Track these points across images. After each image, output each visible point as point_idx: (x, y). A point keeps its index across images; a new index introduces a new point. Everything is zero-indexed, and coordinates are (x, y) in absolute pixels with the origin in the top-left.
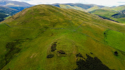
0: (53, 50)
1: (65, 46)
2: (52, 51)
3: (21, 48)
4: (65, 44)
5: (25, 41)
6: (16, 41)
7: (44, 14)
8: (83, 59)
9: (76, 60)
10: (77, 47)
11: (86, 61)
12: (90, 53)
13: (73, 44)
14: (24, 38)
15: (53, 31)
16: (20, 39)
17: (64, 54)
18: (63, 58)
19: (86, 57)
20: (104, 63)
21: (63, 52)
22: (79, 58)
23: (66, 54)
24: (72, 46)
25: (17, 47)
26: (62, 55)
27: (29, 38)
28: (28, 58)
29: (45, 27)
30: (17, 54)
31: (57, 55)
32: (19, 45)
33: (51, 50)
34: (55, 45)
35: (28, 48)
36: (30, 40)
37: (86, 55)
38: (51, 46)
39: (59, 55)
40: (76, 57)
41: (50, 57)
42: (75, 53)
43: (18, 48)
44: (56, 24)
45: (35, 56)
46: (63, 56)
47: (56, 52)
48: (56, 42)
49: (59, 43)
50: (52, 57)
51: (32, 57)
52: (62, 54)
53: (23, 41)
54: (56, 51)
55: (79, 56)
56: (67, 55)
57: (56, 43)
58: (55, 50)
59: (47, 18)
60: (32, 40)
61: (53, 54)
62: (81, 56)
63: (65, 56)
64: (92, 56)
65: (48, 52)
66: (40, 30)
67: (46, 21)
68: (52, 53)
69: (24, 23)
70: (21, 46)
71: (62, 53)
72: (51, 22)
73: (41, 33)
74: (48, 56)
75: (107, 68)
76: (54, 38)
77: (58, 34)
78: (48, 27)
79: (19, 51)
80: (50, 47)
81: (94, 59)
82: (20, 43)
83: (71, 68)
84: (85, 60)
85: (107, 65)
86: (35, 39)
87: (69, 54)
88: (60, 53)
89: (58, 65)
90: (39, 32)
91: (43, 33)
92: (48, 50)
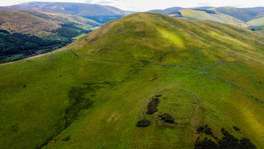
0: (150, 112)
1: (177, 105)
2: (149, 114)
3: (93, 99)
4: (177, 100)
5: (103, 87)
6: (86, 86)
7: (143, 34)
8: (213, 140)
9: (195, 140)
10: (203, 110)
11: (220, 144)
12: (232, 127)
13: (195, 103)
14: (101, 81)
15: (157, 70)
17: (172, 122)
18: (168, 130)
19: (220, 136)
21: (171, 117)
22: (203, 136)
23: (177, 124)
24: (193, 106)
25: (87, 97)
26: (168, 124)
27: (110, 80)
28: (104, 121)
29: (142, 61)
30: (86, 111)
31: (157, 122)
32: (91, 93)
33: (146, 111)
34: (156, 101)
35: (105, 101)
36: (112, 84)
37: (223, 130)
38: (148, 101)
39: (160, 123)
40: (196, 132)
41: (142, 124)
42: (195, 122)
43: (88, 99)
44: (165, 54)
45: (116, 119)
46: (168, 126)
47: (157, 117)
48: (159, 94)
49: (165, 98)
50: (146, 126)
51: (110, 119)
54: (156, 113)
55: (203, 130)
56: (178, 126)
57: (159, 98)
58: (155, 111)
59: (148, 42)
60: (115, 85)
61: (149, 119)
62: (209, 132)
63: (172, 128)
64: (236, 135)
65: (141, 113)
66: (133, 66)
67: (146, 47)
68: (148, 117)
69: (104, 50)
70: (94, 96)
71: (168, 120)
72: (157, 51)
73: (133, 72)
74: (139, 122)
76: (157, 86)
77: (167, 78)
78: (148, 62)
79: (89, 105)
80: (147, 105)
81: (239, 142)
82: (92, 90)
84: (216, 142)
86: (121, 84)
87: (182, 124)
88: (163, 119)
89: (154, 144)
90: (130, 71)
91: (138, 73)
92: (141, 109)
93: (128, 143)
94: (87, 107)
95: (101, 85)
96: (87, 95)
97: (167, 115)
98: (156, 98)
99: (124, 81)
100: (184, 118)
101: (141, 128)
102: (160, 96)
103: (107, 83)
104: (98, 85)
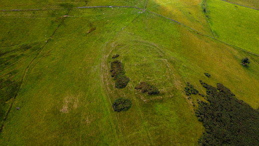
0: (122, 85)
2: (120, 88)
5: (22, 55)
12: (204, 75)
13: (161, 57)
14: (14, 48)
16: (4, 51)
17: (156, 93)
18: (159, 106)
20: (238, 96)
22: (195, 99)
23: (163, 94)
24: (163, 62)
25: (5, 79)
26: (153, 98)
27: (28, 43)
29: (62, 5)
30: (16, 102)
31: (138, 98)
32: (8, 70)
33: (114, 84)
34: (117, 65)
35: (39, 77)
36: (34, 49)
37: (201, 82)
38: (108, 68)
39: (144, 98)
41: (121, 106)
43: (9, 81)
45: (75, 106)
46: (156, 101)
47: (134, 90)
48: (115, 54)
49: (126, 59)
50: (128, 108)
51: (65, 108)
52: (151, 94)
53: (14, 56)
54: (130, 85)
55: (190, 92)
56: (167, 96)
57: (118, 59)
58: (127, 82)
60: (40, 49)
61: (125, 96)
62: (195, 92)
63: (161, 101)
65: (109, 90)
66: (53, 15)
68: (123, 94)
70: (15, 72)
74: (115, 105)
76: (102, 40)
77: (107, 26)
78: (72, 6)
80: (108, 74)
81: (218, 91)
82: (8, 64)
84: (207, 102)
87: (169, 93)
88: (145, 91)
89: (156, 134)
90: (53, 23)
91: (65, 25)
92: (105, 83)
95: (19, 53)
97: (146, 84)
98: (113, 60)
99: (50, 40)
100: (166, 83)
101: (122, 112)
102: (117, 56)
103: (27, 48)
104: (13, 54)
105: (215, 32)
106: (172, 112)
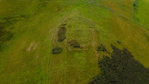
0: (61, 40)
1: (79, 31)
3: (13, 31)
4: (78, 27)
5: (20, 20)
6: (5, 21)
8: (108, 55)
9: (97, 59)
10: (97, 32)
11: (113, 57)
12: (116, 42)
13: (91, 28)
14: (17, 16)
15: (60, 3)
16: (11, 17)
17: (78, 47)
18: (77, 54)
19: (111, 51)
20: (136, 58)
21: (77, 43)
22: (102, 54)
23: (82, 48)
24: (90, 31)
25: (8, 31)
26: (76, 49)
27: (24, 14)
28: (24, 50)
30: (9, 43)
31: (67, 48)
32: (10, 27)
33: (57, 39)
34: (63, 29)
35: (23, 32)
37: (112, 45)
38: (57, 30)
39: (70, 49)
40: (96, 52)
41: (56, 51)
42: (94, 44)
45: (34, 48)
46: (76, 51)
47: (66, 43)
48: (64, 23)
49: (70, 26)
50: (59, 53)
51: (29, 48)
52: (75, 47)
53: (15, 20)
54: (65, 40)
55: (101, 49)
56: (84, 49)
57: (65, 26)
58: (64, 39)
60: (29, 18)
61: (61, 46)
62: (104, 50)
63: (79, 52)
64: (120, 47)
65: (54, 41)
70: (13, 28)
71: (76, 45)
73: (42, 5)
74: (54, 50)
75: (142, 66)
76: (61, 15)
77: (68, 8)
79: (11, 36)
81: (122, 52)
82: (11, 23)
83: (91, 74)
84: (110, 57)
85: (141, 61)
86: (34, 16)
87: (86, 48)
88: (72, 45)
89: (69, 69)
90: (39, 4)
91: (46, 6)
92: (53, 38)
93: (48, 70)
94: (8, 39)
95: (18, 19)
96: (7, 29)
97: (74, 41)
98: (62, 26)
99: (35, 13)
100: (87, 42)
101: (55, 54)
102: (66, 24)
103: (23, 16)
105: (137, 18)
106: (83, 59)
